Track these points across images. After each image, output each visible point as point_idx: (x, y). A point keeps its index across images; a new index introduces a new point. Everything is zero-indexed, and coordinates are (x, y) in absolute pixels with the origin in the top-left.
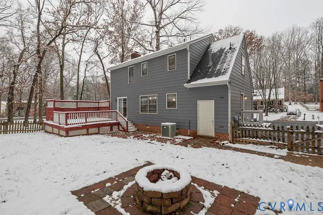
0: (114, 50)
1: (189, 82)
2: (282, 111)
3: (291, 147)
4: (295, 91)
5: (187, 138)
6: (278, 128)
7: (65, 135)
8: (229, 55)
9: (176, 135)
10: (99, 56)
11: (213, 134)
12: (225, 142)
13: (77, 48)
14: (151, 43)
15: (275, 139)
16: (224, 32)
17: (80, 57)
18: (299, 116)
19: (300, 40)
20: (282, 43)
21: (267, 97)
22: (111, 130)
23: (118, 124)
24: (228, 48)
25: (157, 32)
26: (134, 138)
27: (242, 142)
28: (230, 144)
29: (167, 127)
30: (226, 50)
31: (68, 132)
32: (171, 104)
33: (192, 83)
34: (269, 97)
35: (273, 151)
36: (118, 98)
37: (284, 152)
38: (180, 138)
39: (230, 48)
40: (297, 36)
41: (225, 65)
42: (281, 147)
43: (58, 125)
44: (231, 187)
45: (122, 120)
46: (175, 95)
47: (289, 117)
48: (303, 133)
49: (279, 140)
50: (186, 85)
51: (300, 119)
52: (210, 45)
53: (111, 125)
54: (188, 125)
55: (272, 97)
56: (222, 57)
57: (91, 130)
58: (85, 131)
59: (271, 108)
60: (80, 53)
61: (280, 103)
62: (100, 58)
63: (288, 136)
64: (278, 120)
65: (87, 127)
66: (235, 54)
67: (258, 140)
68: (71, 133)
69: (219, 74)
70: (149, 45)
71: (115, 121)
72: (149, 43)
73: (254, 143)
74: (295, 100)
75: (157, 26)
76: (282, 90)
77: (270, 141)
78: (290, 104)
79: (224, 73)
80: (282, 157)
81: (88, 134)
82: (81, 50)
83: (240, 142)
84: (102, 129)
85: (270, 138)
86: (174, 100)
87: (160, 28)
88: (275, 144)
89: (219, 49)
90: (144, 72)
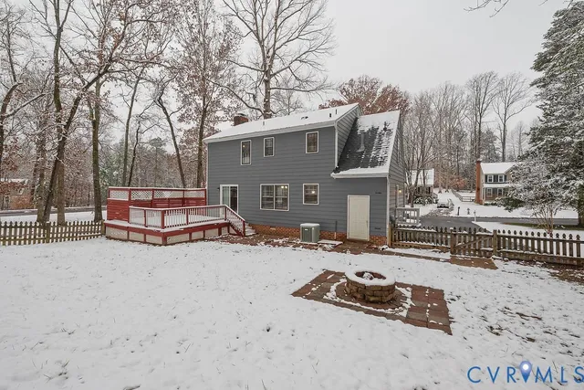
0: (186, 100)
1: (337, 171)
2: (430, 202)
3: (454, 250)
4: (445, 173)
5: (337, 243)
6: (441, 229)
7: (161, 242)
8: (384, 138)
9: (320, 239)
10: (164, 109)
11: (367, 238)
12: (384, 247)
13: (125, 93)
14: (254, 97)
15: (437, 242)
16: (357, 83)
17: (131, 109)
18: (452, 209)
19: (453, 102)
20: (433, 107)
21: (413, 183)
22: (220, 234)
23: (229, 225)
24: (382, 127)
25: (267, 82)
26: (265, 244)
27: (403, 246)
28: (389, 249)
29: (310, 229)
30: (379, 131)
31: (166, 238)
32: (310, 198)
33: (341, 173)
34: (416, 182)
35: (436, 255)
36: (221, 186)
37: (448, 255)
38: (329, 243)
39: (385, 129)
40: (450, 98)
41: (382, 153)
42: (443, 250)
43: (144, 227)
44: (418, 284)
45: (236, 219)
46: (316, 187)
47: (439, 211)
48: (465, 235)
49: (442, 243)
50: (333, 175)
51: (453, 214)
52: (357, 118)
53: (220, 227)
54: (334, 226)
55: (420, 183)
56: (376, 140)
57: (195, 235)
58: (186, 237)
59: (418, 197)
60: (129, 103)
61: (429, 190)
62: (166, 113)
63: (451, 238)
64: (427, 215)
65: (190, 231)
66: (393, 138)
67: (420, 243)
68: (170, 239)
69: (375, 163)
70: (252, 99)
71: (223, 221)
72: (251, 96)
73: (415, 247)
74: (446, 187)
75: (266, 73)
76: (431, 173)
77: (433, 244)
78: (440, 192)
79: (381, 163)
80: (447, 261)
81: (191, 241)
82: (133, 98)
83: (399, 246)
84: (208, 232)
85: (433, 241)
86: (313, 192)
87: (271, 76)
88: (438, 248)
89: (370, 127)
90: (268, 151)
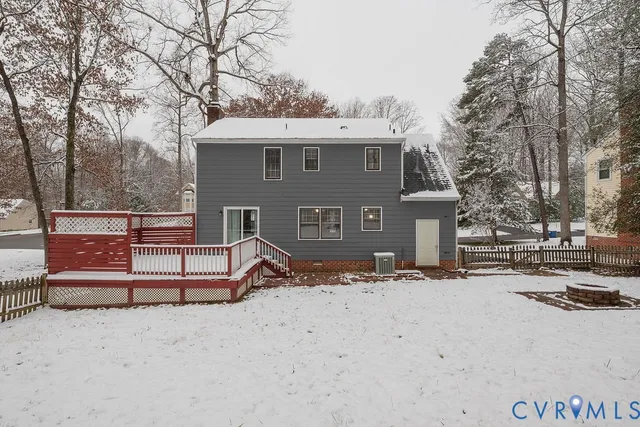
1: (405, 192)
3: (514, 266)
8: (433, 161)
11: (437, 263)
15: (499, 261)
23: (263, 264)
25: (215, 62)
30: (423, 152)
36: (225, 209)
39: (428, 151)
45: (275, 255)
46: (378, 211)
49: (503, 261)
50: (403, 197)
54: (400, 254)
56: (426, 163)
63: (511, 256)
66: (441, 162)
67: (486, 263)
69: (441, 187)
73: (483, 268)
75: (213, 47)
77: (496, 263)
79: (447, 187)
87: (219, 54)
90: (311, 164)
